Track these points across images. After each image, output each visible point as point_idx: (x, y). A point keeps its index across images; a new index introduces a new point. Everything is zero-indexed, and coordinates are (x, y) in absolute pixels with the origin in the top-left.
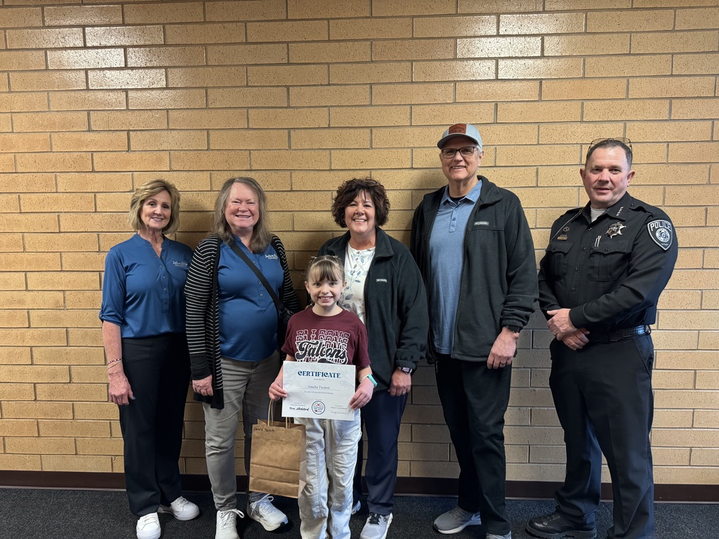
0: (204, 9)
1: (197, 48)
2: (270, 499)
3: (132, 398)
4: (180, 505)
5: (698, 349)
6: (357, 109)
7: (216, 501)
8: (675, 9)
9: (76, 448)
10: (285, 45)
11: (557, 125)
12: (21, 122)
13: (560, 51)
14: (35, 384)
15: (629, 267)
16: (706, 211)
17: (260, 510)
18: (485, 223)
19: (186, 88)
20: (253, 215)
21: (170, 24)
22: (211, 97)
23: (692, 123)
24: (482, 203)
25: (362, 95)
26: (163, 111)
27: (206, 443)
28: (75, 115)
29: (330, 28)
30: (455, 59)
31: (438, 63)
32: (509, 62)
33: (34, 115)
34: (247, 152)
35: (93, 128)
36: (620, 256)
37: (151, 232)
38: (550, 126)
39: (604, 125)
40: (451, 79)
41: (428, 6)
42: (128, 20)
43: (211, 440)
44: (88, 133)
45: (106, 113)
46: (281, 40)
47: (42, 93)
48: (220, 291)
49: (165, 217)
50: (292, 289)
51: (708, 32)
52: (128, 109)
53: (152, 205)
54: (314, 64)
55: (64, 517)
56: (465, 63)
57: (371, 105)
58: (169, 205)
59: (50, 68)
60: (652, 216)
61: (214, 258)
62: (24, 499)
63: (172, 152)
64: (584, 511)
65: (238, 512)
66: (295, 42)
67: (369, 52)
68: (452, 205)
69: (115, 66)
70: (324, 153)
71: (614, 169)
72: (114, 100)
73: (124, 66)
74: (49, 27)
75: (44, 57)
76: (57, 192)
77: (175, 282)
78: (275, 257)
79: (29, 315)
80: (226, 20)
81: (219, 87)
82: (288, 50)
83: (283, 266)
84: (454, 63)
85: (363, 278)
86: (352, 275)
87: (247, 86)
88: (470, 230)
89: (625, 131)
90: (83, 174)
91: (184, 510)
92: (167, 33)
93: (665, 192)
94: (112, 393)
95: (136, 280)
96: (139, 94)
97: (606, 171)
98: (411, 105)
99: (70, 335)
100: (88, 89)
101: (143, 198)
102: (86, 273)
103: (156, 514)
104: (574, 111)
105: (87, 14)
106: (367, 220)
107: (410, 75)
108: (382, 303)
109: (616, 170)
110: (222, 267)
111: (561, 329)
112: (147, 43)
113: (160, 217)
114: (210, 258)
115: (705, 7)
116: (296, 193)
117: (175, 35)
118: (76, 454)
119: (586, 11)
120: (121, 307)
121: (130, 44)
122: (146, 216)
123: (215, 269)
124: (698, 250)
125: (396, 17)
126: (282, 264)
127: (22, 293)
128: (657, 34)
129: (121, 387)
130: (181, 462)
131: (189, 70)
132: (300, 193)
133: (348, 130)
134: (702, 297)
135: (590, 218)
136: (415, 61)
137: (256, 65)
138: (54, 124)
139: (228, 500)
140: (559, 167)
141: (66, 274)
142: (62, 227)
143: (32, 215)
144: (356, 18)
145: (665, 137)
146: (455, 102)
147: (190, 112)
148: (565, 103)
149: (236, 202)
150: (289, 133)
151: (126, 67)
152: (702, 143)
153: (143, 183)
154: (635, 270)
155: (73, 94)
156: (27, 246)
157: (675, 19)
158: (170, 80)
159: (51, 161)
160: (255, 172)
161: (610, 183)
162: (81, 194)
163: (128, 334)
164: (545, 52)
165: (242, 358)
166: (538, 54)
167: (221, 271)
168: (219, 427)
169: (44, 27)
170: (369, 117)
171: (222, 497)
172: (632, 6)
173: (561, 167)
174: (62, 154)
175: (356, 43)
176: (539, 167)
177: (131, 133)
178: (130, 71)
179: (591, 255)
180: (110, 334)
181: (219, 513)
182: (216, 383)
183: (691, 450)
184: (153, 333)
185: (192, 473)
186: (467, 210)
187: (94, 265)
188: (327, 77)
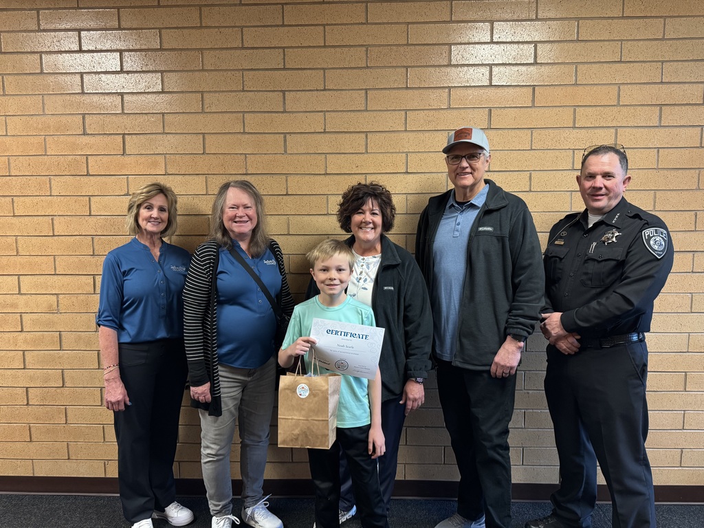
0: (200, 14)
1: (193, 52)
2: (265, 504)
3: (129, 403)
4: (175, 510)
5: (688, 352)
6: (352, 114)
7: (211, 507)
8: (665, 18)
9: (68, 452)
10: (281, 50)
11: (550, 131)
12: (15, 125)
13: (552, 58)
14: (27, 388)
15: (622, 274)
16: (696, 216)
17: (256, 516)
18: (490, 229)
19: (182, 92)
20: (250, 219)
21: (167, 28)
22: (207, 102)
23: (681, 129)
24: (486, 208)
25: (358, 100)
26: (159, 115)
27: (202, 450)
28: (69, 118)
29: (326, 33)
30: (450, 65)
31: (432, 70)
32: (502, 69)
33: (28, 118)
34: (243, 157)
35: (89, 132)
36: (613, 263)
37: (149, 237)
38: (543, 131)
39: (596, 131)
40: (446, 85)
41: (423, 13)
42: (123, 25)
43: (208, 447)
44: (83, 136)
45: (101, 117)
46: (277, 46)
47: (37, 96)
48: (218, 296)
49: (162, 220)
50: (289, 294)
51: (697, 41)
52: (123, 113)
53: (149, 208)
54: (310, 69)
55: (56, 523)
56: (459, 69)
57: (366, 110)
58: (166, 208)
59: (45, 71)
60: (647, 223)
61: (213, 263)
62: (15, 505)
63: (167, 156)
64: (580, 515)
65: (234, 518)
66: (291, 47)
67: (365, 58)
68: (457, 210)
69: (110, 70)
70: (320, 157)
71: (607, 175)
72: (110, 104)
73: (119, 70)
74: (45, 31)
75: (39, 60)
76: (51, 196)
77: (173, 287)
78: (273, 262)
79: (21, 319)
80: (222, 25)
81: (215, 92)
82: (284, 55)
83: (280, 271)
84: (448, 69)
85: (370, 286)
86: (358, 282)
87: (243, 91)
88: (474, 235)
89: (616, 137)
90: (78, 178)
91: (179, 514)
92: (163, 37)
93: (655, 197)
94: (108, 399)
95: (133, 285)
96: (135, 98)
97: (599, 178)
98: (406, 111)
99: (63, 338)
100: (83, 93)
101: (139, 202)
102: (80, 276)
103: (150, 520)
104: (566, 117)
105: (83, 18)
106: (375, 228)
107: (405, 81)
108: (389, 311)
109: (609, 176)
110: (221, 272)
111: (553, 332)
112: (143, 47)
113: (158, 221)
114: (209, 263)
115: (694, 16)
116: (292, 197)
117: (171, 40)
118: (69, 459)
119: (578, 19)
120: (119, 312)
121: (126, 48)
122: (143, 220)
123: (214, 274)
124: (688, 254)
125: (392, 23)
126: (280, 269)
127: (15, 297)
128: (647, 42)
129: (117, 393)
130: (175, 467)
131: (185, 74)
132: (296, 197)
133: (343, 135)
134: (692, 300)
135: (587, 224)
136: (410, 67)
137: (252, 70)
138: (49, 127)
139: (224, 507)
140: (552, 172)
141: (60, 277)
142: (55, 230)
143: (26, 218)
144: (352, 24)
145: (656, 143)
146: (449, 108)
147: (186, 116)
148: (558, 109)
149: (233, 208)
150: (285, 137)
151: (122, 71)
152: (692, 149)
153: (140, 187)
154: (627, 278)
155: (68, 97)
156: (20, 249)
157: (664, 27)
158: (166, 84)
159: (45, 164)
160: (250, 176)
161: (604, 189)
162: (76, 197)
163: (126, 339)
164: (538, 59)
165: (240, 365)
166: (532, 61)
167: (220, 276)
168: (216, 435)
169: (39, 30)
170: (365, 122)
171: (217, 503)
172: (623, 14)
173: (554, 172)
174: (56, 157)
175: (352, 49)
176: (533, 172)
177: (126, 136)
178: (126, 75)
179: (586, 261)
180: (106, 338)
181: (214, 519)
182: (214, 390)
183: (682, 452)
184: (149, 339)
185: (186, 478)
186: (472, 215)
187: (88, 268)
188: (322, 83)
